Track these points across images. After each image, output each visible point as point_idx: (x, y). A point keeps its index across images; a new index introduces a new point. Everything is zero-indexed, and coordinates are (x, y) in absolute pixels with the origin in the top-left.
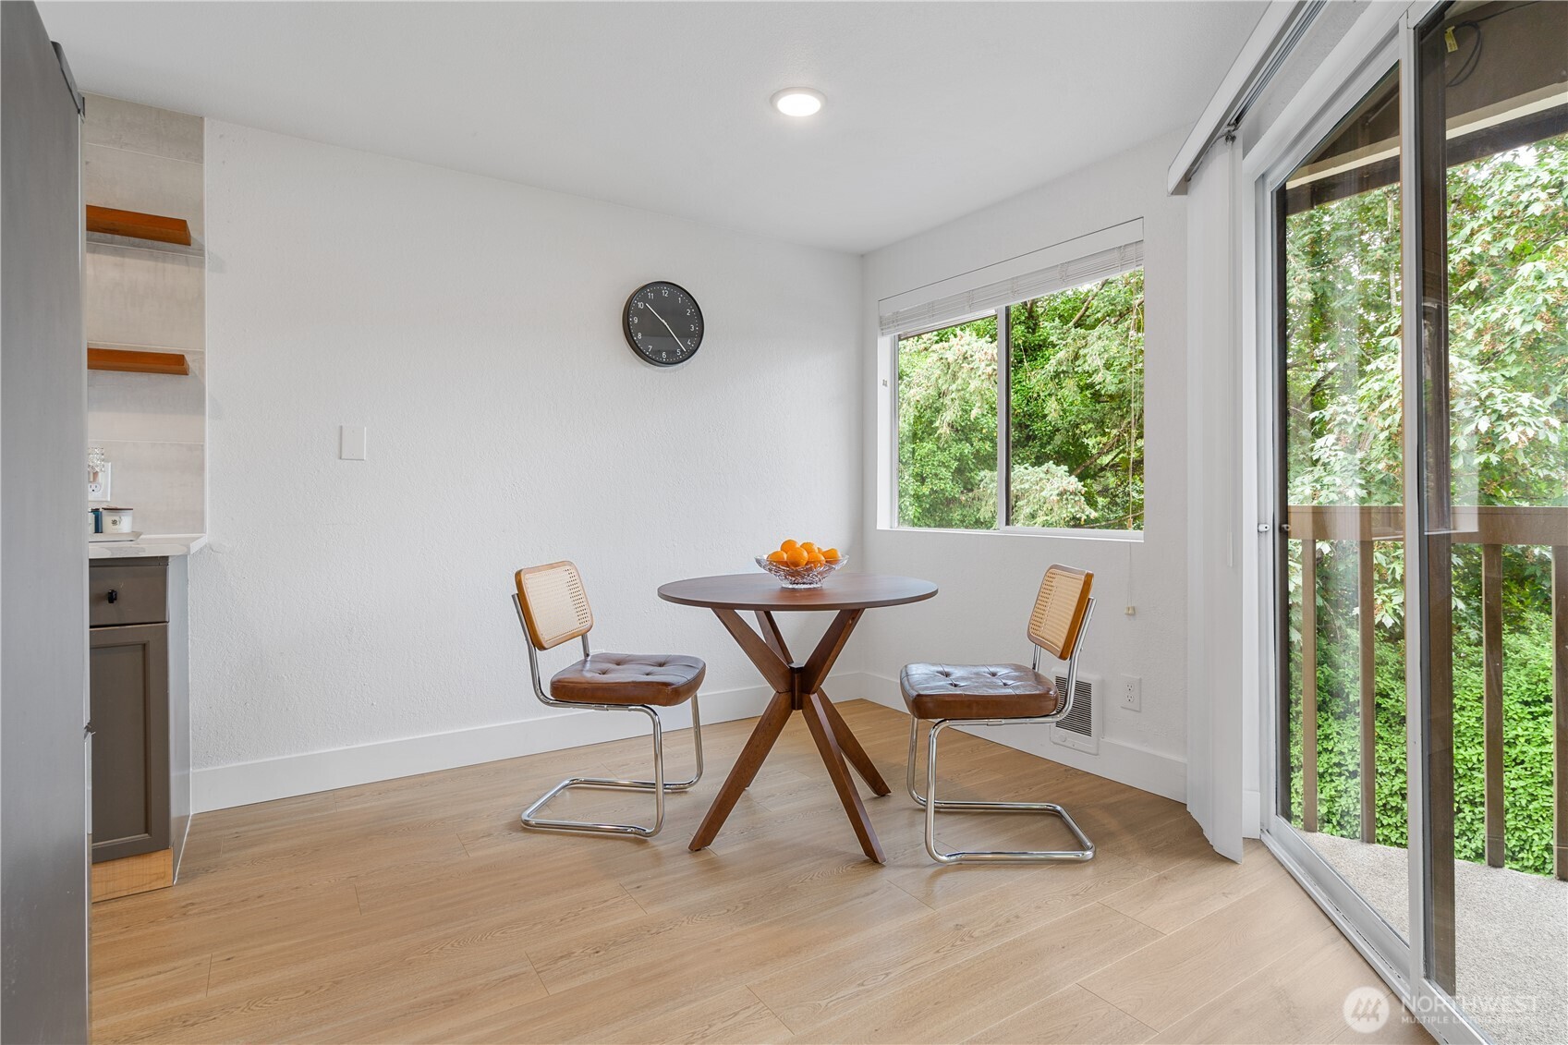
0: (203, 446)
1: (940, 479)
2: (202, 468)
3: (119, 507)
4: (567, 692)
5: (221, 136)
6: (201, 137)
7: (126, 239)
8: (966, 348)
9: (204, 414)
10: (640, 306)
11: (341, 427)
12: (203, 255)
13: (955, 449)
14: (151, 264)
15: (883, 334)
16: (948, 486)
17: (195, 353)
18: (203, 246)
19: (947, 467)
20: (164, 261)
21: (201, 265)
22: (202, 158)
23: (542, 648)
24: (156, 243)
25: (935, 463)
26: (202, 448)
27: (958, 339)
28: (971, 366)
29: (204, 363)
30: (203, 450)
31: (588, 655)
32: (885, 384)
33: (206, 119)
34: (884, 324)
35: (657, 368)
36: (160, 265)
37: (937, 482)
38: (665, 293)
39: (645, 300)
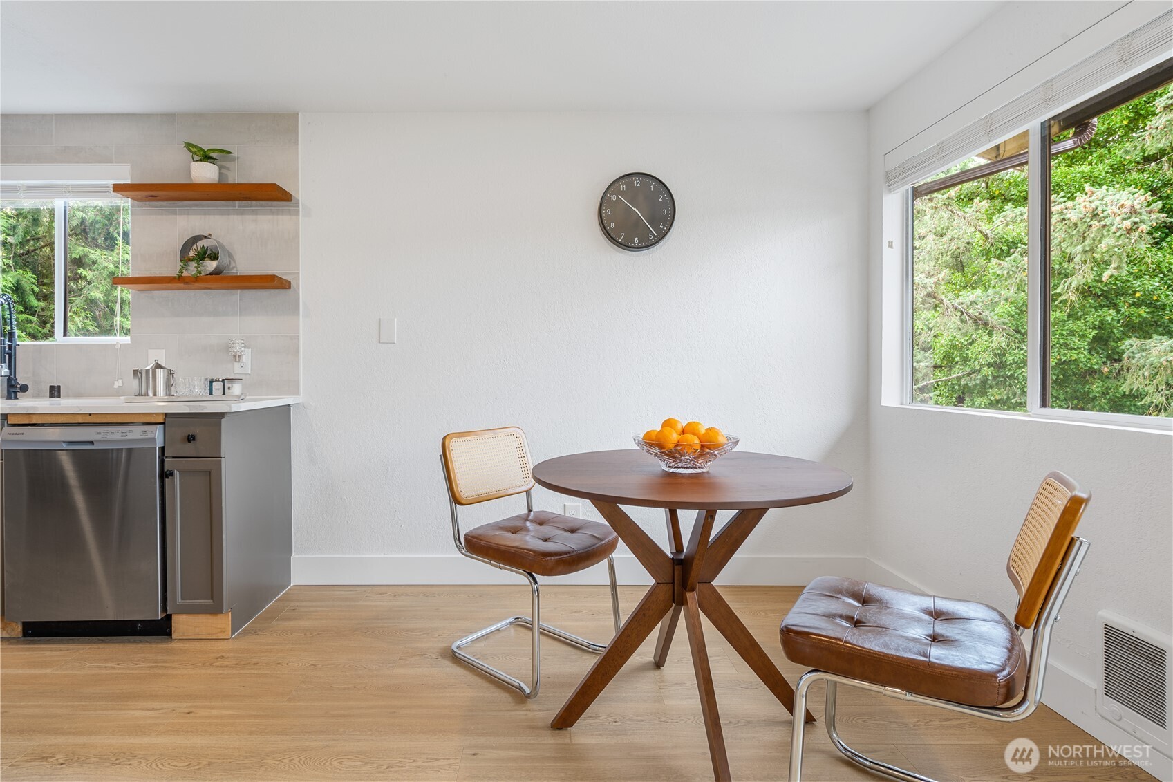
0: (298, 336)
1: (1072, 349)
2: (298, 351)
3: (234, 378)
4: (477, 546)
5: (309, 123)
6: (297, 126)
7: (258, 203)
8: (1097, 203)
9: (298, 314)
10: (612, 199)
11: (380, 319)
12: (298, 207)
13: (1093, 317)
14: (270, 217)
15: (890, 191)
16: (1082, 356)
17: (294, 273)
18: (298, 200)
19: (1083, 337)
20: (278, 214)
21: (297, 213)
22: (298, 140)
23: (460, 504)
24: (270, 203)
25: (1064, 332)
26: (298, 338)
27: (1088, 196)
28: (1102, 223)
29: (299, 280)
30: (298, 339)
31: (531, 511)
32: (890, 245)
33: (300, 114)
34: (891, 179)
35: (631, 252)
36: (276, 217)
37: (1066, 352)
38: (637, 183)
39: (619, 192)
